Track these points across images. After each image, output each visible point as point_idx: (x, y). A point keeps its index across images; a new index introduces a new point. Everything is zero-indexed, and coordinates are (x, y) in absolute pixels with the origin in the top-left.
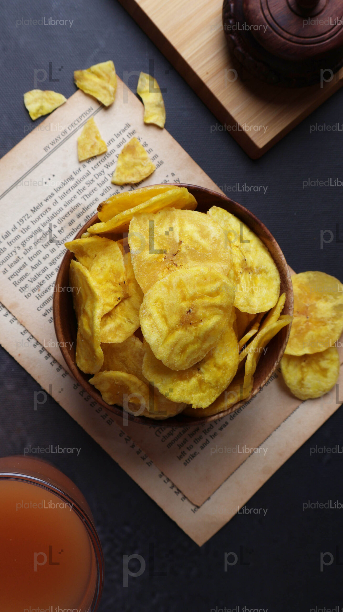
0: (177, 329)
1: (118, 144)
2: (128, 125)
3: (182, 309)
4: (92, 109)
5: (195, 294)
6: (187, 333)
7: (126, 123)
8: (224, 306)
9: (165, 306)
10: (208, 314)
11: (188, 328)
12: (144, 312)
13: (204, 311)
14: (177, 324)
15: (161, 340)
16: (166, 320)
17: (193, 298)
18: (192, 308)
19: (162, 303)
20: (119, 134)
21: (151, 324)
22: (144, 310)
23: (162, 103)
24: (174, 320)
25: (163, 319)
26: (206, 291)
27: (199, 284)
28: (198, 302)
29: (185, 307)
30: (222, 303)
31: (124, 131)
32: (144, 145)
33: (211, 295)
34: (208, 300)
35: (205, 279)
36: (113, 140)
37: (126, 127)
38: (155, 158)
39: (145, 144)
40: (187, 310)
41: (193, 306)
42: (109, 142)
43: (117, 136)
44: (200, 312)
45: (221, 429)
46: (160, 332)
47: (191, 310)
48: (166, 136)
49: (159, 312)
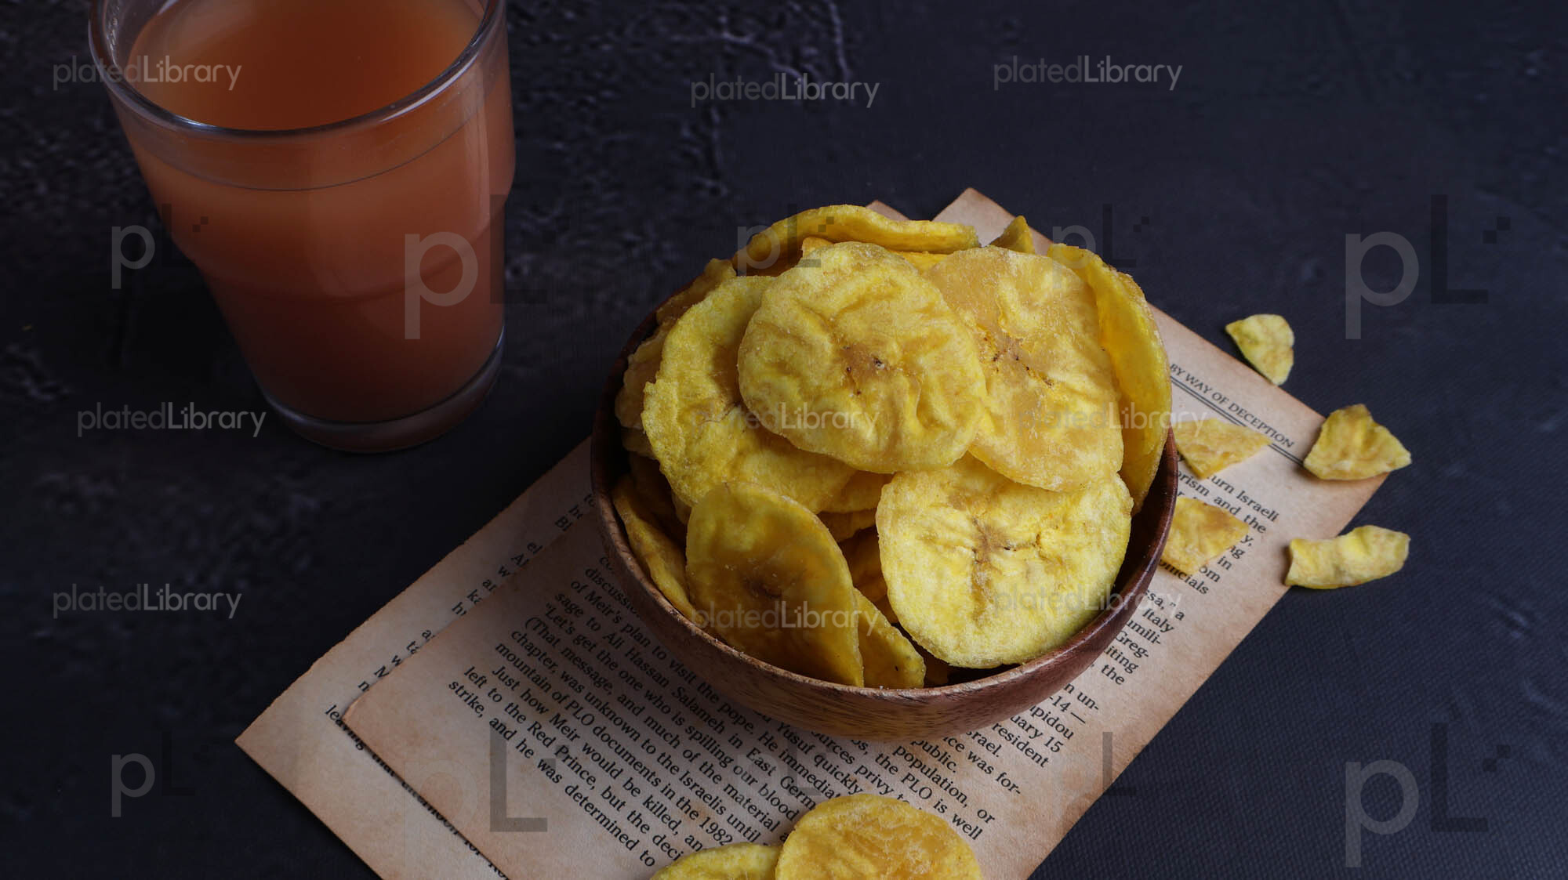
0: (834, 338)
1: (1224, 500)
2: (1273, 516)
3: (880, 343)
4: (1289, 446)
5: (920, 370)
6: (827, 363)
7: (1277, 511)
8: (898, 446)
9: (885, 302)
10: (876, 406)
11: (839, 366)
12: (867, 253)
13: (882, 395)
14: (845, 336)
15: (806, 299)
16: (853, 307)
17: (910, 369)
18: (885, 369)
19: (890, 296)
20: (1248, 501)
21: (842, 269)
22: (872, 254)
23: (1348, 580)
24: (855, 327)
25: (855, 300)
26: (931, 395)
27: (945, 379)
28: (903, 381)
29: (888, 350)
30: (907, 437)
31: (1258, 508)
32: (1235, 552)
33: (923, 407)
34: (909, 404)
35: (957, 394)
36: (1230, 489)
37: (1268, 513)
38: (1211, 575)
39: (1239, 552)
40: (881, 357)
41: (889, 372)
42: (1223, 483)
43: (1242, 496)
44: (877, 389)
45: (543, 766)
46: (825, 292)
47: (883, 366)
48: (1270, 594)
49: (869, 289)
